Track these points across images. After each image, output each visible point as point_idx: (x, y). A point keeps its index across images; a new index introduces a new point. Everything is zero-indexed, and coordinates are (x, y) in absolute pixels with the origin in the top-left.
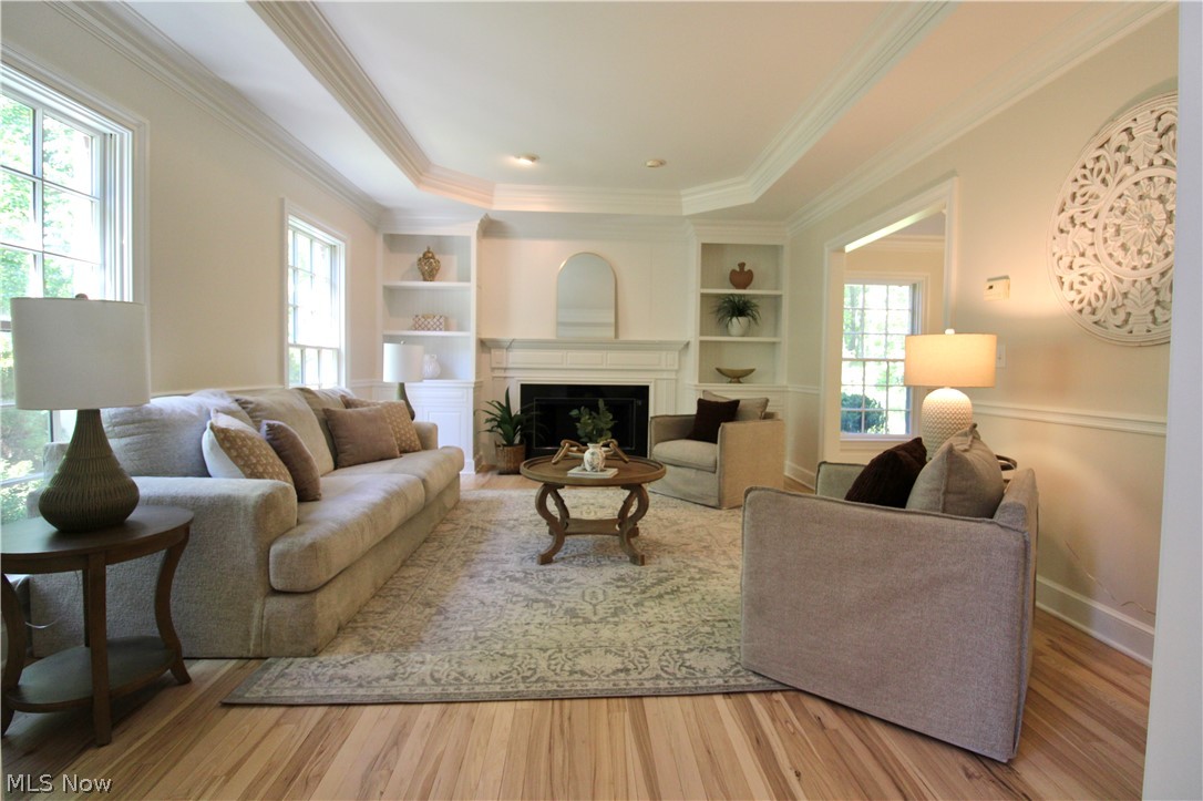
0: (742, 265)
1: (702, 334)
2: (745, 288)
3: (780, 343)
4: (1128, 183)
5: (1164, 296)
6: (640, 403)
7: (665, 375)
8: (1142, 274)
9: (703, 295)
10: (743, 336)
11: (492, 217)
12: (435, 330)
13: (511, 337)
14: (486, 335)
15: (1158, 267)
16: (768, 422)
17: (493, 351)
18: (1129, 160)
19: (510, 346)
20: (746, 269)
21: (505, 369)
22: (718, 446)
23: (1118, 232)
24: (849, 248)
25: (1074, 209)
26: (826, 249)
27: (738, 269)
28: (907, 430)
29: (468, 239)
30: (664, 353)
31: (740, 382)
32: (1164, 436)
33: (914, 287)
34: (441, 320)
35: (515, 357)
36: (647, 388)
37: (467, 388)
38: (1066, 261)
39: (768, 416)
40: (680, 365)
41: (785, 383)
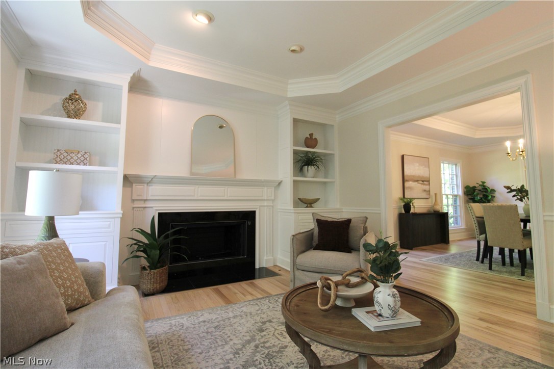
0: (311, 135)
1: (294, 176)
2: (313, 148)
6: (250, 223)
7: (266, 204)
9: (294, 151)
10: (313, 177)
11: (144, 75)
12: (79, 164)
13: (153, 174)
14: (131, 172)
17: (134, 185)
19: (150, 181)
20: (313, 138)
21: (145, 200)
27: (309, 137)
29: (120, 88)
30: (265, 188)
31: (312, 207)
34: (86, 156)
35: (154, 191)
36: (254, 212)
37: (114, 218)
40: (275, 197)
41: (338, 207)
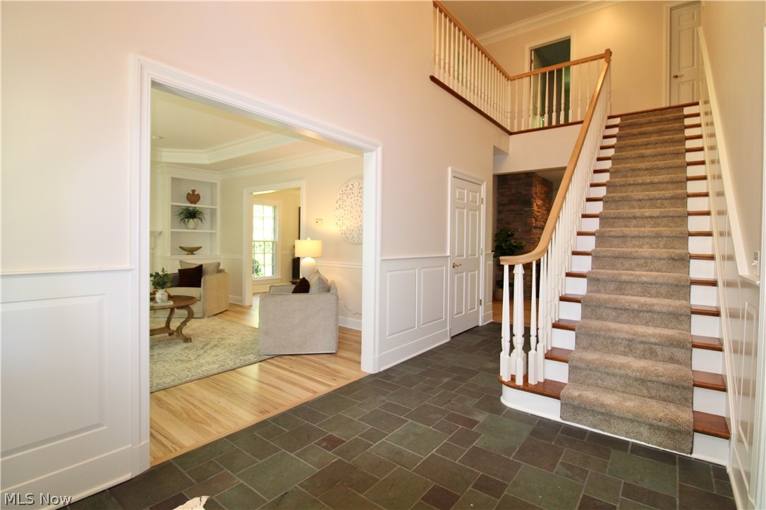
0: (193, 191)
1: (172, 228)
2: (195, 203)
3: (216, 233)
4: (353, 199)
5: (361, 232)
8: (356, 225)
9: (172, 206)
10: (195, 229)
15: (359, 224)
16: (219, 275)
18: (353, 193)
20: (196, 193)
22: (202, 289)
23: (351, 212)
24: (254, 194)
25: (340, 202)
26: (245, 192)
27: (191, 193)
28: (273, 273)
31: (193, 254)
32: (362, 269)
33: (275, 207)
38: (338, 218)
39: (220, 271)
41: (218, 254)
